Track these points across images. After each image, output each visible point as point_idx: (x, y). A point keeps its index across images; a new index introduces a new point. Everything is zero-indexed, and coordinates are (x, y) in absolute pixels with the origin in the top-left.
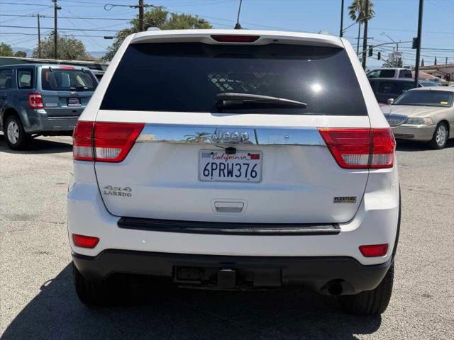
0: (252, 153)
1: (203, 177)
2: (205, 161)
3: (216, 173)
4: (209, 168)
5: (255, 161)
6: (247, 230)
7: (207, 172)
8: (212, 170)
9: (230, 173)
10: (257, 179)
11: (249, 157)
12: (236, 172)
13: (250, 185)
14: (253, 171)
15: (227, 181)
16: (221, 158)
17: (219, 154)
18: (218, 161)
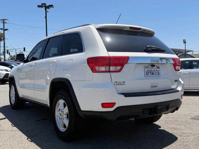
0: (158, 66)
1: (146, 76)
2: (146, 70)
3: (149, 73)
4: (147, 72)
5: (158, 69)
6: (159, 93)
7: (147, 74)
8: (148, 73)
9: (153, 74)
10: (159, 75)
11: (157, 68)
12: (154, 73)
13: (158, 77)
14: (158, 73)
15: (152, 77)
16: (150, 68)
17: (150, 67)
18: (149, 70)
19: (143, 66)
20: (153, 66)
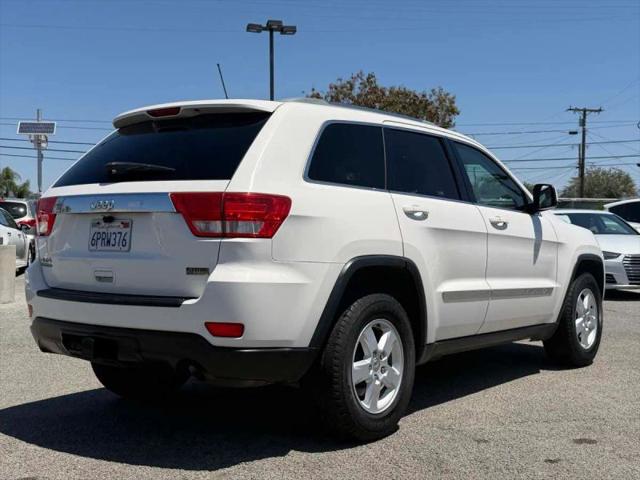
0: (124, 221)
1: (91, 247)
2: (93, 230)
3: (100, 241)
4: (95, 237)
5: (124, 231)
7: (93, 241)
8: (98, 239)
9: (109, 242)
10: (126, 248)
11: (122, 226)
12: (112, 242)
13: (122, 254)
14: (123, 240)
15: (106, 251)
16: (104, 228)
17: (103, 224)
18: (101, 231)
19: (89, 220)
20: (109, 219)
